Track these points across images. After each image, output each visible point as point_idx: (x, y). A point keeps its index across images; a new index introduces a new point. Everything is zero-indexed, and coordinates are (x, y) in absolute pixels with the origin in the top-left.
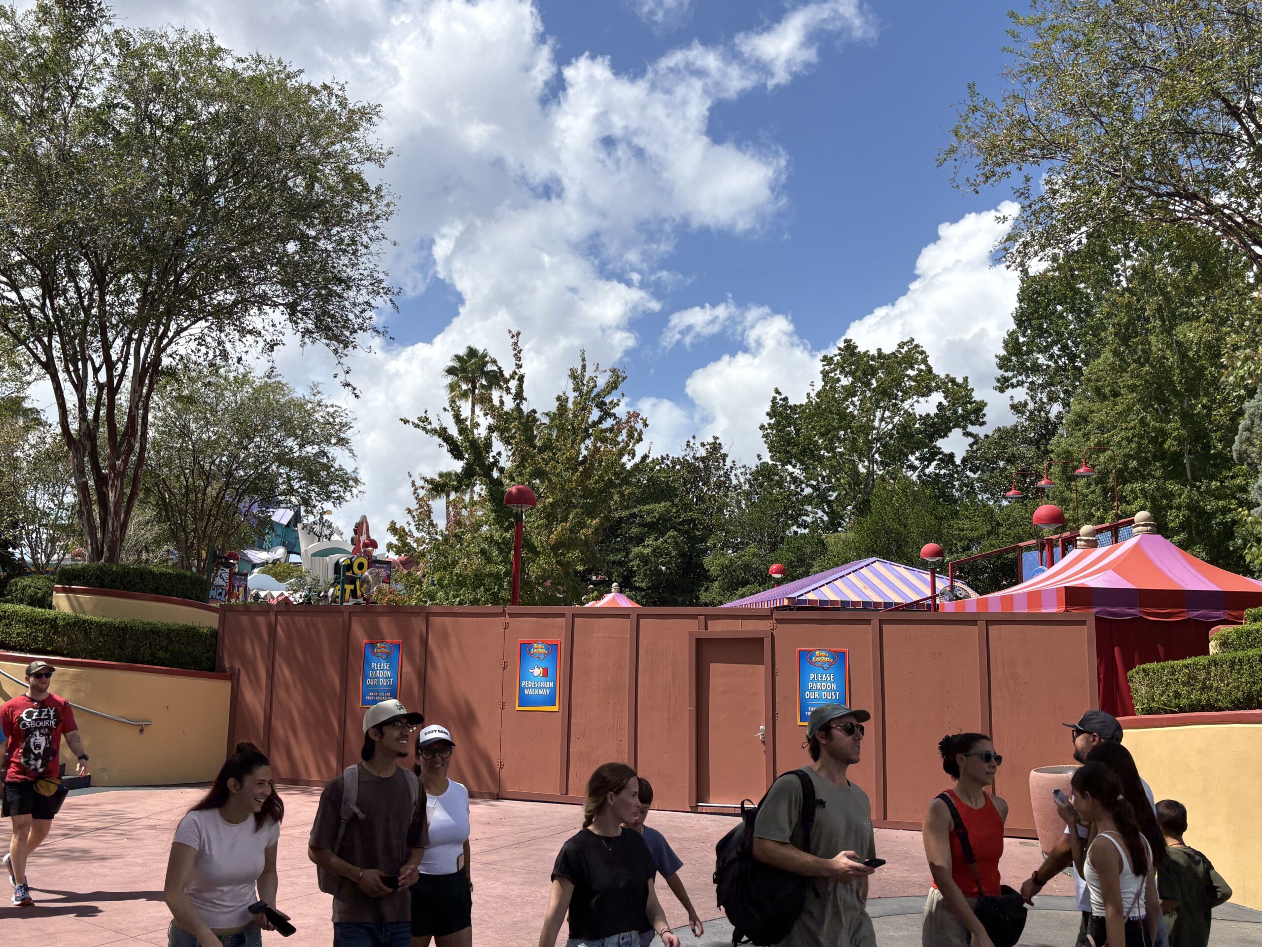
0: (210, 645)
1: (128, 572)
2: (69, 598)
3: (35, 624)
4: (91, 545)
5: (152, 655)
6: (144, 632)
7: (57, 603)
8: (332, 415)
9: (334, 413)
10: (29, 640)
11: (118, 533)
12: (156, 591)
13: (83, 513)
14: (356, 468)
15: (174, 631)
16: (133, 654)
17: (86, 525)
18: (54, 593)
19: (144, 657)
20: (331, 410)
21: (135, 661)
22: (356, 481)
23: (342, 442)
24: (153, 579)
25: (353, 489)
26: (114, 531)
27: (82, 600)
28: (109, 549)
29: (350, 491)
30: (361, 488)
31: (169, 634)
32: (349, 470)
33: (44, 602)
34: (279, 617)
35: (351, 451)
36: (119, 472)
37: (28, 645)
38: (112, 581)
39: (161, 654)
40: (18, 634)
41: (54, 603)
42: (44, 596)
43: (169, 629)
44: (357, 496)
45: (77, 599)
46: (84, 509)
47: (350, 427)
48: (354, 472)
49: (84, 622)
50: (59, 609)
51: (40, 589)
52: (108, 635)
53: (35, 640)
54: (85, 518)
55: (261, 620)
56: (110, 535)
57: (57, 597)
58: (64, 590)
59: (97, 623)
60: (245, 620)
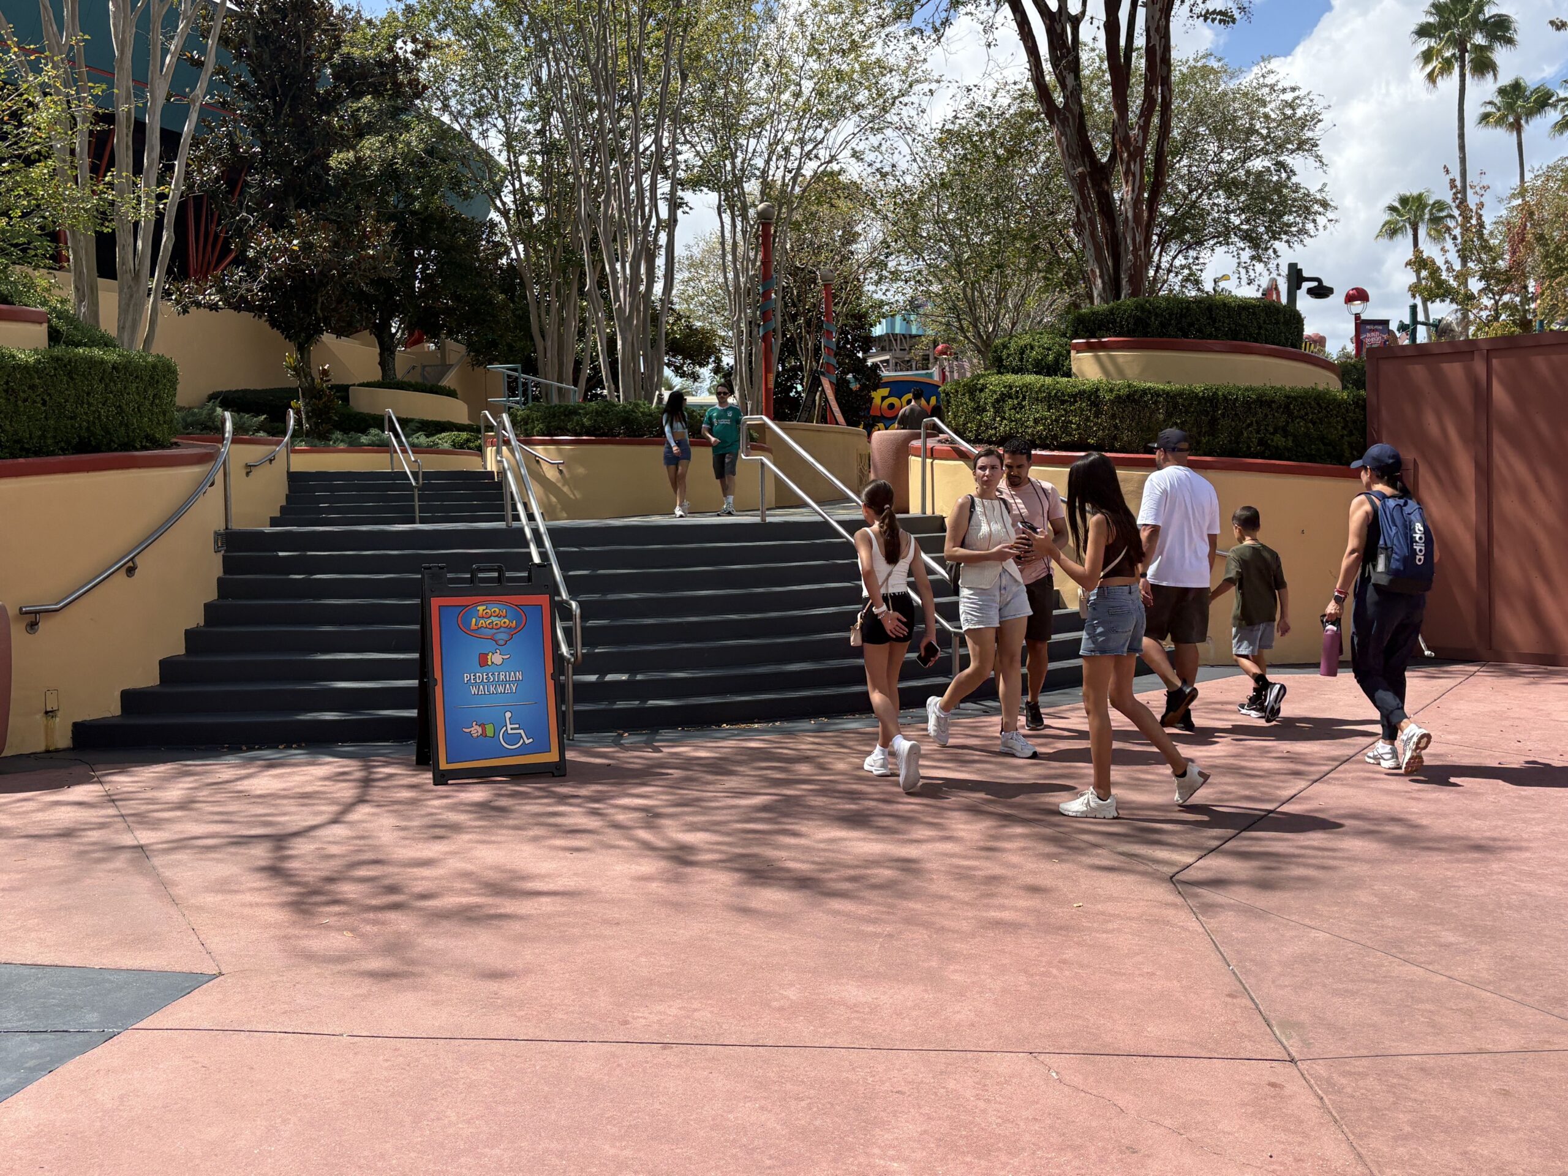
0: (1354, 422)
1: (1188, 308)
2: (1098, 359)
3: (1063, 402)
4: (1101, 276)
5: (1261, 442)
6: (1248, 404)
7: (1079, 370)
8: (1291, 105)
9: (1293, 101)
10: (1057, 430)
11: (1142, 253)
12: (1234, 335)
13: (1083, 225)
14: (1325, 185)
15: (1295, 398)
16: (1230, 442)
17: (1090, 246)
18: (1073, 353)
19: (1249, 447)
20: (1289, 96)
21: (1233, 453)
22: (1325, 204)
23: (1304, 146)
24: (1229, 317)
25: (1319, 218)
26: (1135, 250)
27: (1120, 360)
28: (1131, 281)
29: (1314, 221)
30: (1330, 215)
31: (1287, 406)
32: (1313, 189)
33: (1058, 367)
34: (1495, 362)
35: (1319, 158)
36: (1137, 148)
37: (1055, 437)
38: (1163, 325)
39: (1279, 440)
40: (1036, 421)
41: (1074, 370)
42: (1056, 360)
43: (1288, 397)
44: (1325, 227)
45: (1113, 359)
46: (1083, 218)
47: (1320, 121)
48: (1321, 190)
49: (1145, 392)
50: (1083, 376)
51: (1049, 349)
52: (1187, 412)
53: (1065, 428)
54: (1087, 233)
55: (1454, 371)
56: (1130, 257)
57: (1079, 359)
58: (1089, 347)
59: (1168, 394)
60: (1419, 372)
